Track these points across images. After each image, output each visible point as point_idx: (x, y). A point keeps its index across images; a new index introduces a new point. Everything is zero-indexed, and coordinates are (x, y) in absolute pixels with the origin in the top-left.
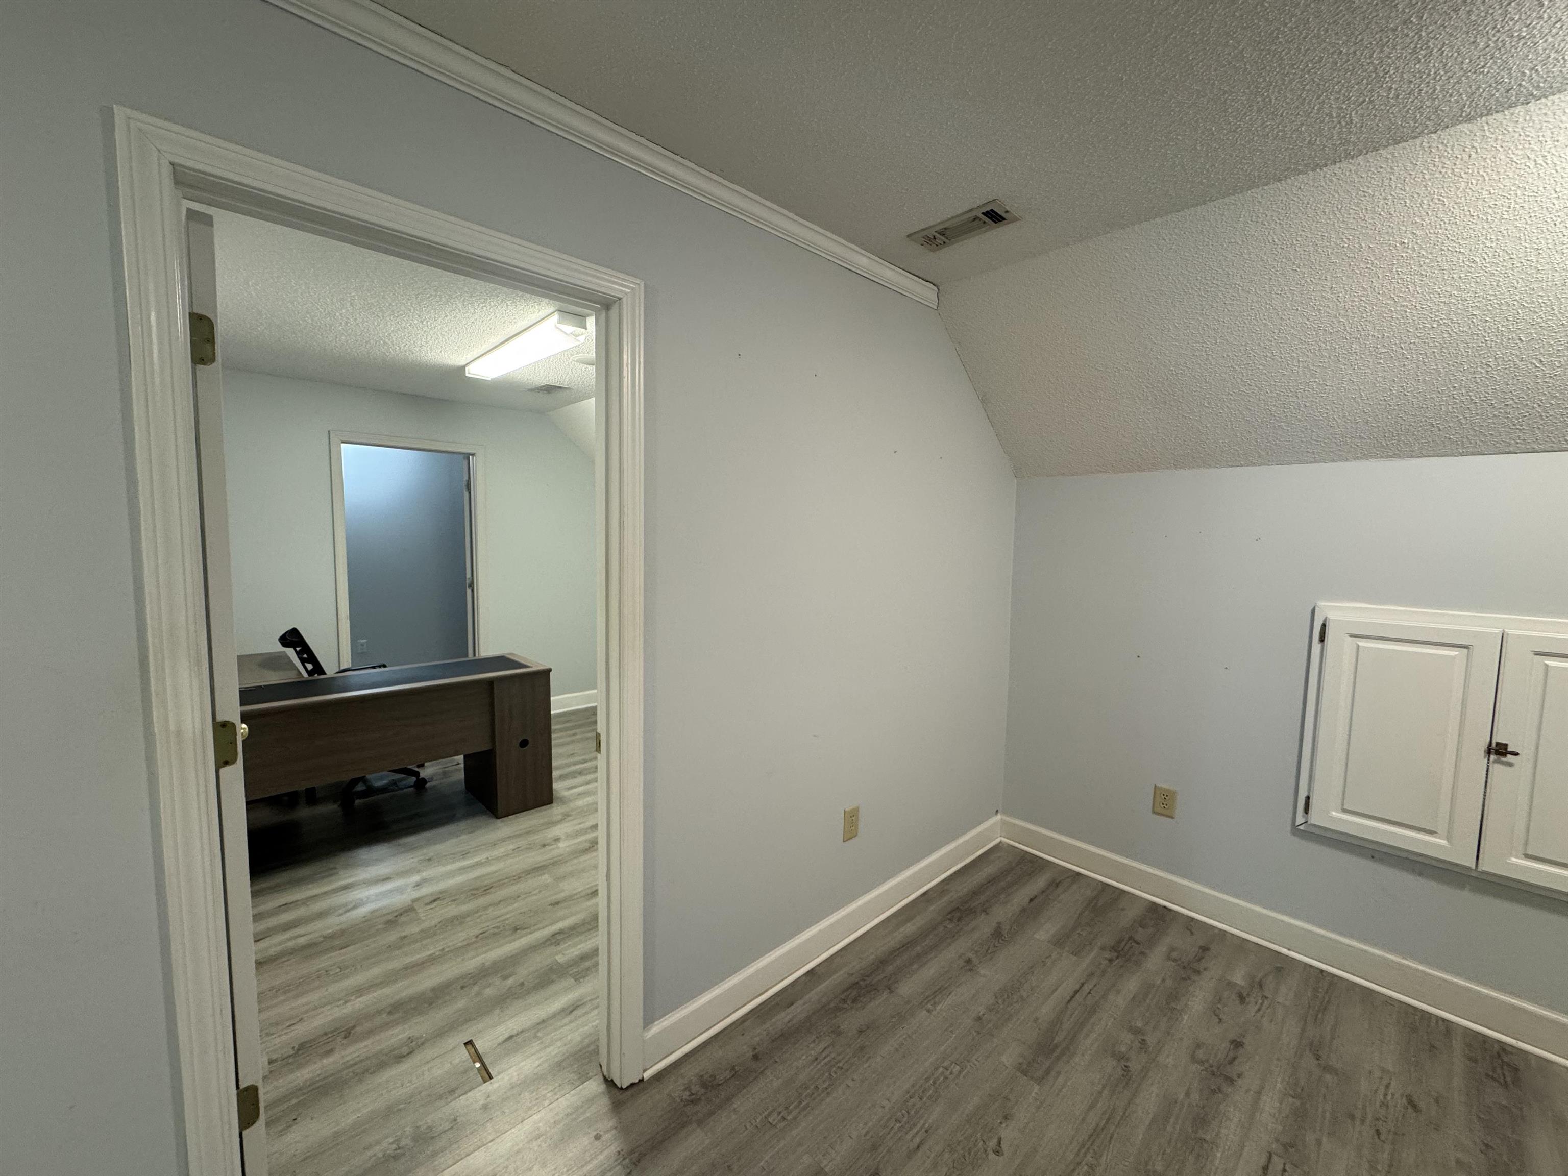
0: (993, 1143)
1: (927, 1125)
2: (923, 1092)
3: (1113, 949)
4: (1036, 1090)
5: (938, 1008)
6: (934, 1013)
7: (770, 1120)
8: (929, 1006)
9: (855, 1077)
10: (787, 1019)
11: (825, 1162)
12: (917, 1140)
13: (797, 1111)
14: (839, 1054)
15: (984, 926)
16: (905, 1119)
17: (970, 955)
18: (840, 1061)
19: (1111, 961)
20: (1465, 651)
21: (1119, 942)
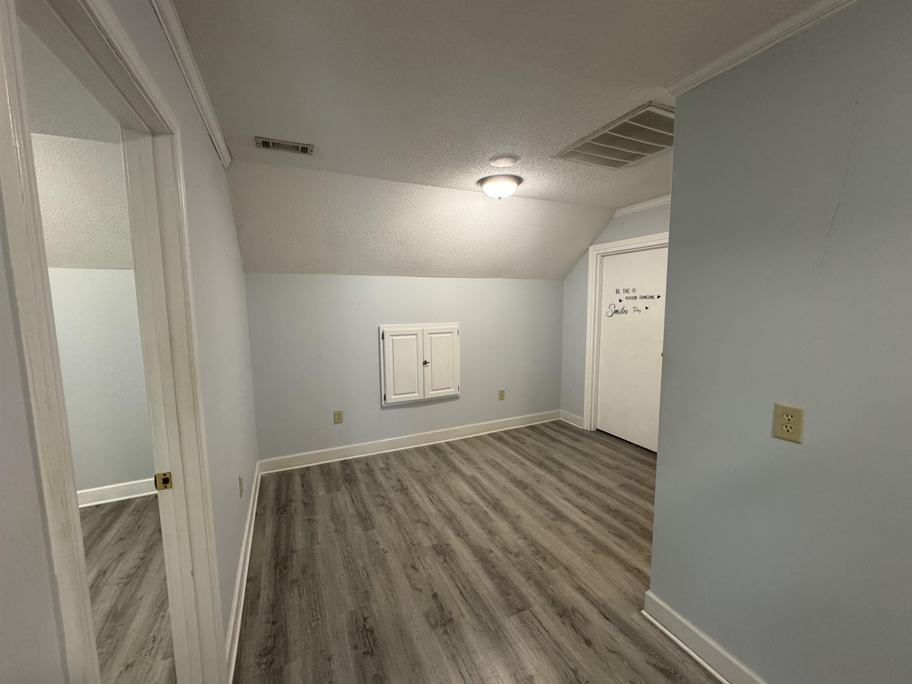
0: (382, 552)
1: (362, 568)
2: (349, 562)
3: (346, 481)
4: (375, 531)
5: (319, 540)
6: (320, 543)
7: (313, 625)
8: (315, 542)
9: (323, 583)
10: (266, 600)
11: (349, 609)
12: (365, 573)
13: (318, 613)
14: (307, 585)
15: (297, 505)
16: (354, 573)
17: (306, 518)
18: (310, 587)
19: (350, 485)
20: (416, 336)
21: (345, 478)
